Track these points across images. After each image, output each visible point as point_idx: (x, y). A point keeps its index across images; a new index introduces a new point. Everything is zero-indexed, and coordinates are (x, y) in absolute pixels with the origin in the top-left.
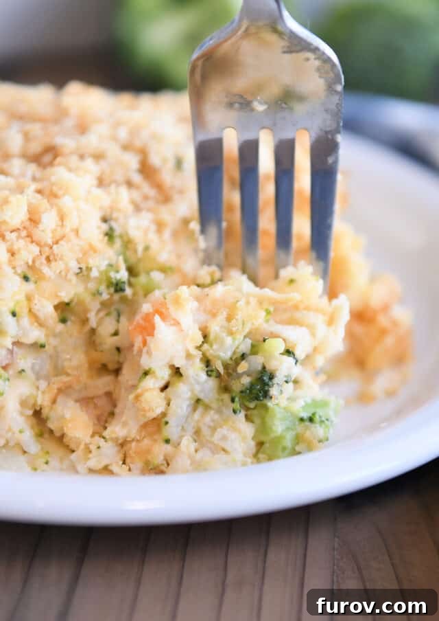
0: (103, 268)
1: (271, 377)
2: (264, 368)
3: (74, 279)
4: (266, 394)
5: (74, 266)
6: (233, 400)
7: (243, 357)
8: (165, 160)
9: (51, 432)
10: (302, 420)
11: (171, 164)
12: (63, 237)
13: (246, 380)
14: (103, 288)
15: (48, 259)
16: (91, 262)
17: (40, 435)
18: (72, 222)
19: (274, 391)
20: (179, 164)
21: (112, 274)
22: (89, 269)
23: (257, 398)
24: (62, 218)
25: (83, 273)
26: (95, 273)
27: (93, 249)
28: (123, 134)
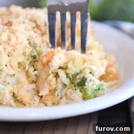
0: (29, 52)
1: (86, 80)
2: (84, 77)
3: (22, 56)
4: (84, 85)
5: (21, 52)
6: (75, 86)
7: (78, 74)
8: (42, 23)
9: (18, 100)
10: (96, 90)
11: (43, 24)
12: (18, 44)
13: (79, 81)
14: (30, 58)
15: (14, 50)
16: (26, 51)
17: (15, 101)
18: (20, 40)
19: (86, 84)
20: (45, 24)
21: (32, 54)
22: (26, 53)
23: (82, 86)
24: (17, 39)
25: (24, 54)
26: (27, 54)
27: (26, 47)
28: (29, 17)
